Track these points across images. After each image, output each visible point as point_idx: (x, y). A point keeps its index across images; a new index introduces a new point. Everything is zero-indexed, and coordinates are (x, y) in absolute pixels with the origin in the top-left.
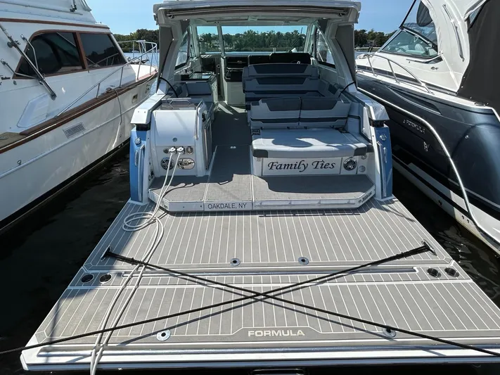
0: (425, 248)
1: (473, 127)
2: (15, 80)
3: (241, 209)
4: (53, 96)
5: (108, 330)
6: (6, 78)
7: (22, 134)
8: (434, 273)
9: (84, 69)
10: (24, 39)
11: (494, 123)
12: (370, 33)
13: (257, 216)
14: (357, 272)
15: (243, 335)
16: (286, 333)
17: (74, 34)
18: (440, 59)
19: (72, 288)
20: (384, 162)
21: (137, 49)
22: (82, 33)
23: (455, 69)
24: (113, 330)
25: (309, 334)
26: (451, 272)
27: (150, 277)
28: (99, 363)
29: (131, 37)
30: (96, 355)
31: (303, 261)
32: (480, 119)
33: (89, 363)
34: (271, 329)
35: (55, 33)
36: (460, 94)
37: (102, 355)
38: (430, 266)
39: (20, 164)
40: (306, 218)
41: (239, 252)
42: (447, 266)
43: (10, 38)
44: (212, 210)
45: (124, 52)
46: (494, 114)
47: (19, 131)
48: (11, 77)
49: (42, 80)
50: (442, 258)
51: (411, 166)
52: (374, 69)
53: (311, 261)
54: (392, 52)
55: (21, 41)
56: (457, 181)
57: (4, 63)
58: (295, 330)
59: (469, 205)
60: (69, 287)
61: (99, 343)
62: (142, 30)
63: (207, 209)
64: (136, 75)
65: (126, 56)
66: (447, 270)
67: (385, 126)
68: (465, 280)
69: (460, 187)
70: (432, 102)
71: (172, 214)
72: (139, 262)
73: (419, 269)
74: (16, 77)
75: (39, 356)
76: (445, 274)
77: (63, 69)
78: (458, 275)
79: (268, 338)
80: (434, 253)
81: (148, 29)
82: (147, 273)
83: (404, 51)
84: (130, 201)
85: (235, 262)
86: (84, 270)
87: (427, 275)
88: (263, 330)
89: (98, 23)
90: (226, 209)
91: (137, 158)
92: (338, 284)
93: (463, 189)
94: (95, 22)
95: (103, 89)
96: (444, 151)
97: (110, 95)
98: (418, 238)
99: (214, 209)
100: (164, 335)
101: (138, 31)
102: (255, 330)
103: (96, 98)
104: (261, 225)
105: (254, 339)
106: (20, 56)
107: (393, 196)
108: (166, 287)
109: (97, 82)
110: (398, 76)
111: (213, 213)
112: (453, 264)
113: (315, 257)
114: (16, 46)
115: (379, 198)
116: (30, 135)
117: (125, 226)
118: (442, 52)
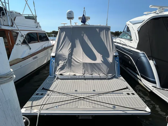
0: (127, 88)
1: (140, 57)
2: (22, 45)
3: (78, 78)
4: (30, 49)
5: (43, 105)
6: (20, 44)
7: (22, 58)
8: (128, 94)
9: (38, 42)
10: (25, 35)
11: (145, 56)
12: (120, 32)
13: (83, 80)
14: (108, 93)
15: (77, 107)
16: (88, 107)
17: (37, 33)
18: (132, 40)
19: (34, 96)
20: (117, 66)
21: (51, 36)
22: (39, 33)
23: (136, 42)
24: (44, 105)
25: (94, 107)
26: (133, 94)
27: (53, 94)
28: (40, 113)
29: (51, 33)
30: (39, 111)
31: (94, 91)
32: (142, 55)
33: (38, 113)
34: (84, 106)
35: (31, 33)
36: (137, 49)
37: (41, 111)
38: (127, 92)
39: (21, 66)
40: (96, 81)
41: (77, 89)
42: (132, 92)
43: (22, 34)
44: (71, 78)
45: (49, 37)
46: (144, 54)
47: (21, 58)
48: (21, 44)
49: (28, 45)
50: (131, 90)
51: (127, 68)
52: (117, 42)
53: (96, 91)
54: (121, 38)
55: (24, 35)
56: (137, 71)
57: (20, 41)
58: (90, 107)
59: (141, 78)
60: (33, 96)
61: (40, 108)
62: (54, 31)
63: (70, 78)
64: (52, 44)
65: (49, 38)
66: (132, 93)
67: (118, 57)
68: (136, 96)
69: (138, 73)
70: (130, 51)
71: (60, 79)
72: (51, 90)
73: (124, 93)
74: (22, 44)
75: (25, 111)
76: (131, 94)
77: (32, 42)
78: (135, 94)
79: (83, 108)
80: (129, 89)
81: (56, 31)
82: (53, 93)
83: (124, 37)
84: (49, 76)
85: (76, 91)
86: (37, 92)
87: (127, 95)
88: (82, 106)
89: (43, 30)
90: (75, 78)
91: (52, 65)
92: (102, 96)
93: (139, 73)
94: (42, 30)
95: (43, 47)
96: (134, 63)
97: (45, 49)
98: (125, 86)
99: (72, 78)
100: (56, 107)
101: (53, 31)
102: (80, 106)
103: (41, 50)
104: (84, 82)
105: (79, 108)
106: (23, 39)
107: (121, 76)
108: (58, 96)
109: (42, 45)
110: (122, 44)
111: (71, 79)
112: (134, 92)
113: (97, 90)
114: (23, 36)
115: (116, 76)
116: (24, 59)
117: (48, 82)
118: (133, 38)
